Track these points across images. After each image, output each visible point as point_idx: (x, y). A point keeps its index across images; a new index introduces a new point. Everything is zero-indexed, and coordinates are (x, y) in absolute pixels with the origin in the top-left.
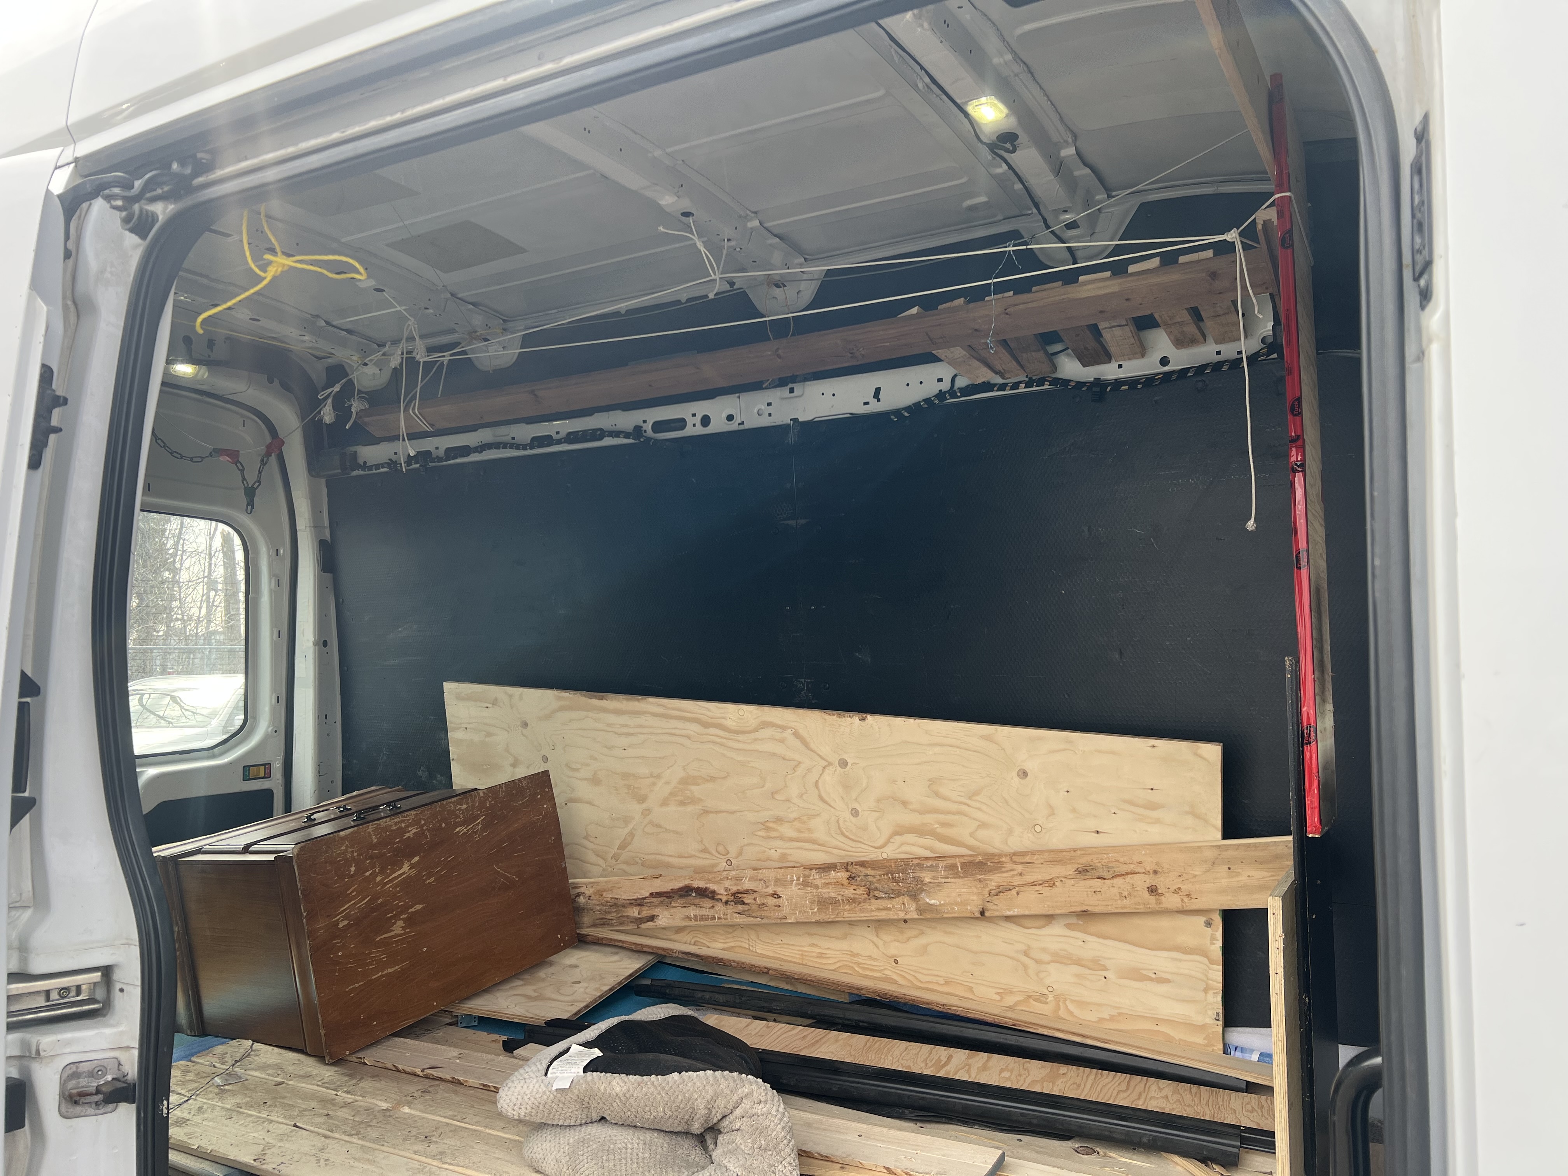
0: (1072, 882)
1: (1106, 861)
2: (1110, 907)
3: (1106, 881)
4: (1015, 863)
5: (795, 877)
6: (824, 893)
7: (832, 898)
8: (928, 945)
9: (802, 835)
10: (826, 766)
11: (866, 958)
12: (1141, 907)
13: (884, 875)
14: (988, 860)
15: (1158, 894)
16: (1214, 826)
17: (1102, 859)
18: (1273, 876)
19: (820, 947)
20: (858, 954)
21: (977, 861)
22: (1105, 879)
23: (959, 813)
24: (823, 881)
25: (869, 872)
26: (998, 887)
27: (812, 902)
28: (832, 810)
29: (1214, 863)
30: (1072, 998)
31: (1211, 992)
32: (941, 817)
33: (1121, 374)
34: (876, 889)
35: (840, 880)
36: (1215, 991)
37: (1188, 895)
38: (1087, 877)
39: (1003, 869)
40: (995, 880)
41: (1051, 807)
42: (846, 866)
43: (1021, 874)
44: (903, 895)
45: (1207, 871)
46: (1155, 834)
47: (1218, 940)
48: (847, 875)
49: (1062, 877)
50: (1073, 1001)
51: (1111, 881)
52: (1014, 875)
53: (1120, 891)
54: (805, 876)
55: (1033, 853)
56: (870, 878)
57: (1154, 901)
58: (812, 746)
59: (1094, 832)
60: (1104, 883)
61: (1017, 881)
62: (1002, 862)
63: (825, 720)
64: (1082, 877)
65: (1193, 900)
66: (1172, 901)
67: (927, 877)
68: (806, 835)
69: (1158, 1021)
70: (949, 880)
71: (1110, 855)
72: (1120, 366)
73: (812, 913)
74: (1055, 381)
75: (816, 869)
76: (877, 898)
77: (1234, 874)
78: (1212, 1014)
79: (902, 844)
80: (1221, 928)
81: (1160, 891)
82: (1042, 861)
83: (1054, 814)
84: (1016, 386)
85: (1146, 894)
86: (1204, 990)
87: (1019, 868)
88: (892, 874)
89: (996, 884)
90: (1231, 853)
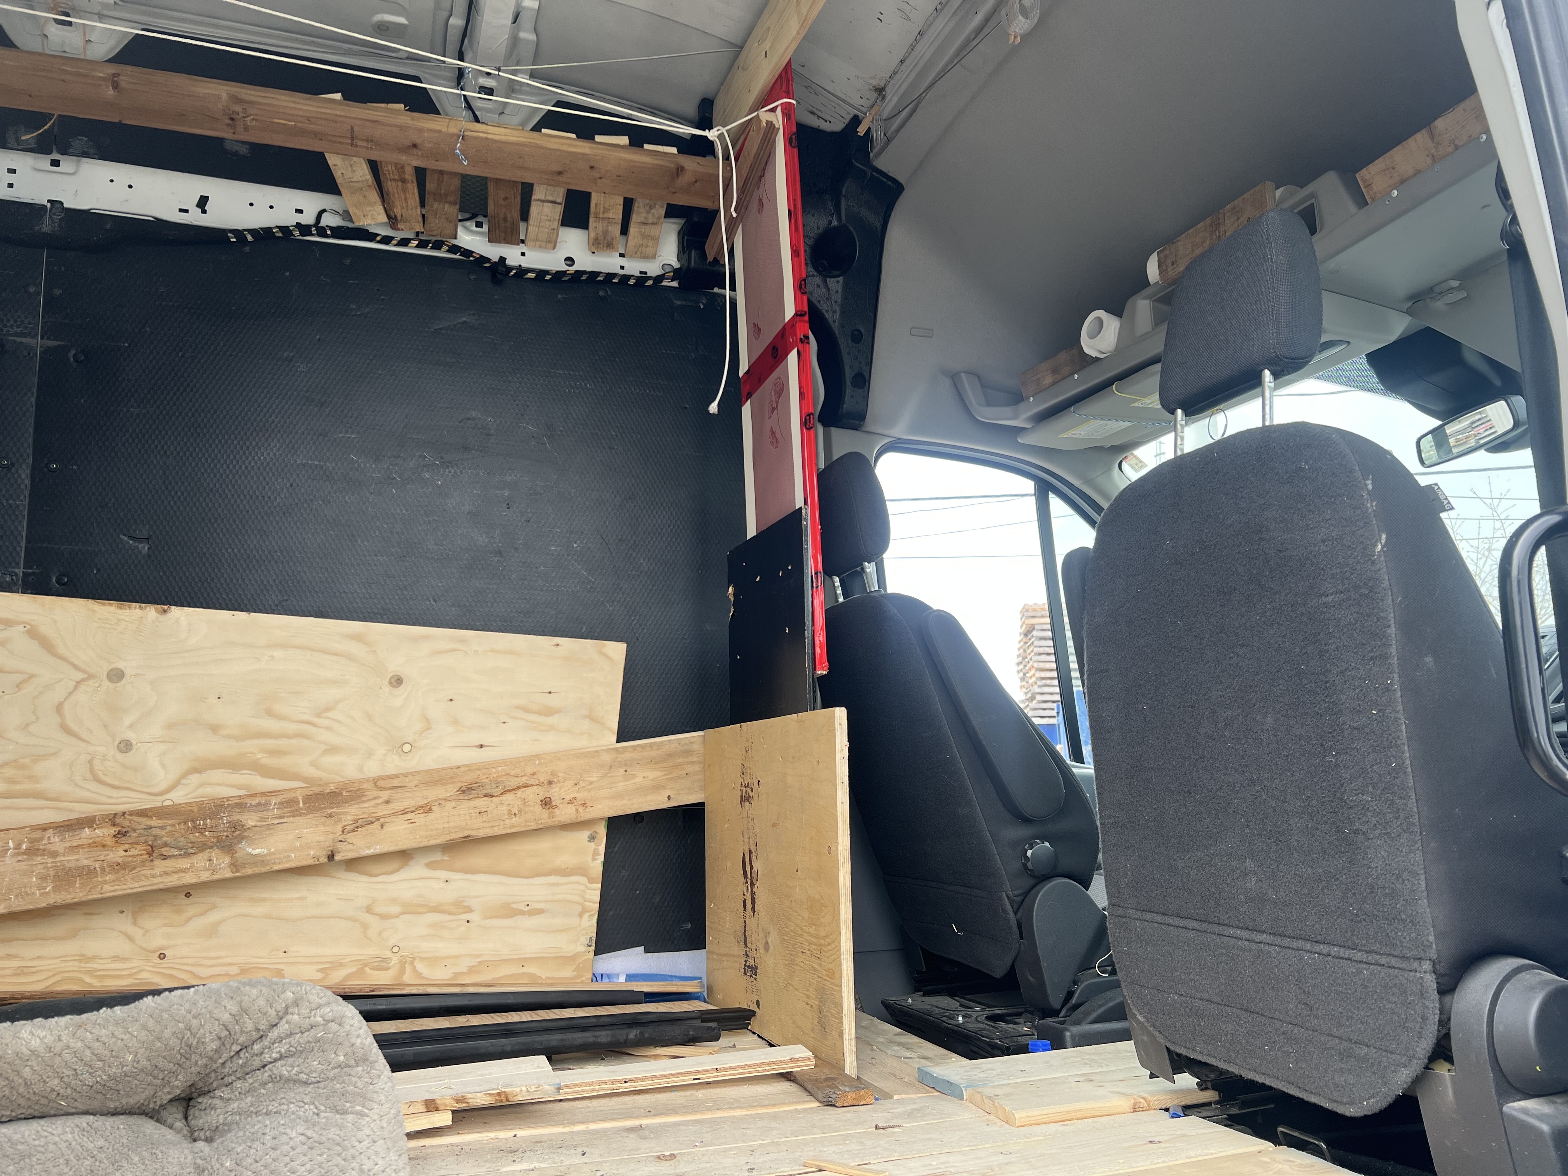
0: (454, 804)
1: (495, 776)
2: (496, 828)
3: (494, 798)
4: (382, 789)
5: (11, 845)
6: (69, 861)
7: (83, 867)
8: (219, 923)
9: (18, 787)
10: (83, 680)
11: (109, 961)
12: (533, 824)
13: (179, 824)
14: (342, 790)
15: (552, 807)
16: (610, 730)
17: (490, 774)
18: (666, 775)
19: (22, 959)
20: (93, 958)
21: (328, 791)
22: (493, 796)
23: (300, 735)
24: (68, 844)
25: (154, 822)
26: (356, 821)
27: (43, 878)
28: (83, 745)
29: (611, 767)
30: (422, 955)
31: (586, 916)
32: (270, 743)
33: (525, 263)
34: (166, 845)
35: (98, 840)
36: (590, 913)
37: (583, 805)
38: (471, 796)
39: (364, 799)
40: (351, 812)
41: (427, 721)
42: (113, 819)
43: (387, 802)
44: (211, 848)
45: (603, 777)
46: (549, 743)
47: (600, 855)
48: (113, 830)
49: (442, 799)
50: (422, 959)
51: (500, 798)
52: (378, 804)
53: (510, 808)
54: (32, 841)
55: (406, 775)
56: (155, 832)
57: (547, 815)
58: (61, 650)
59: (477, 747)
60: (491, 801)
61: (382, 811)
62: (363, 789)
63: (93, 611)
64: (466, 797)
65: (588, 809)
66: (565, 813)
67: (250, 820)
68: (26, 786)
69: (523, 961)
70: (285, 820)
71: (500, 768)
72: (523, 254)
73: (41, 895)
74: (454, 249)
75: (55, 828)
76: (165, 857)
77: (630, 776)
78: (585, 940)
79: (200, 786)
80: (604, 841)
81: (554, 804)
82: (415, 783)
83: (429, 728)
84: (404, 242)
85: (538, 809)
86: (579, 915)
87: (385, 795)
88: (193, 822)
89: (352, 818)
90: (628, 755)
